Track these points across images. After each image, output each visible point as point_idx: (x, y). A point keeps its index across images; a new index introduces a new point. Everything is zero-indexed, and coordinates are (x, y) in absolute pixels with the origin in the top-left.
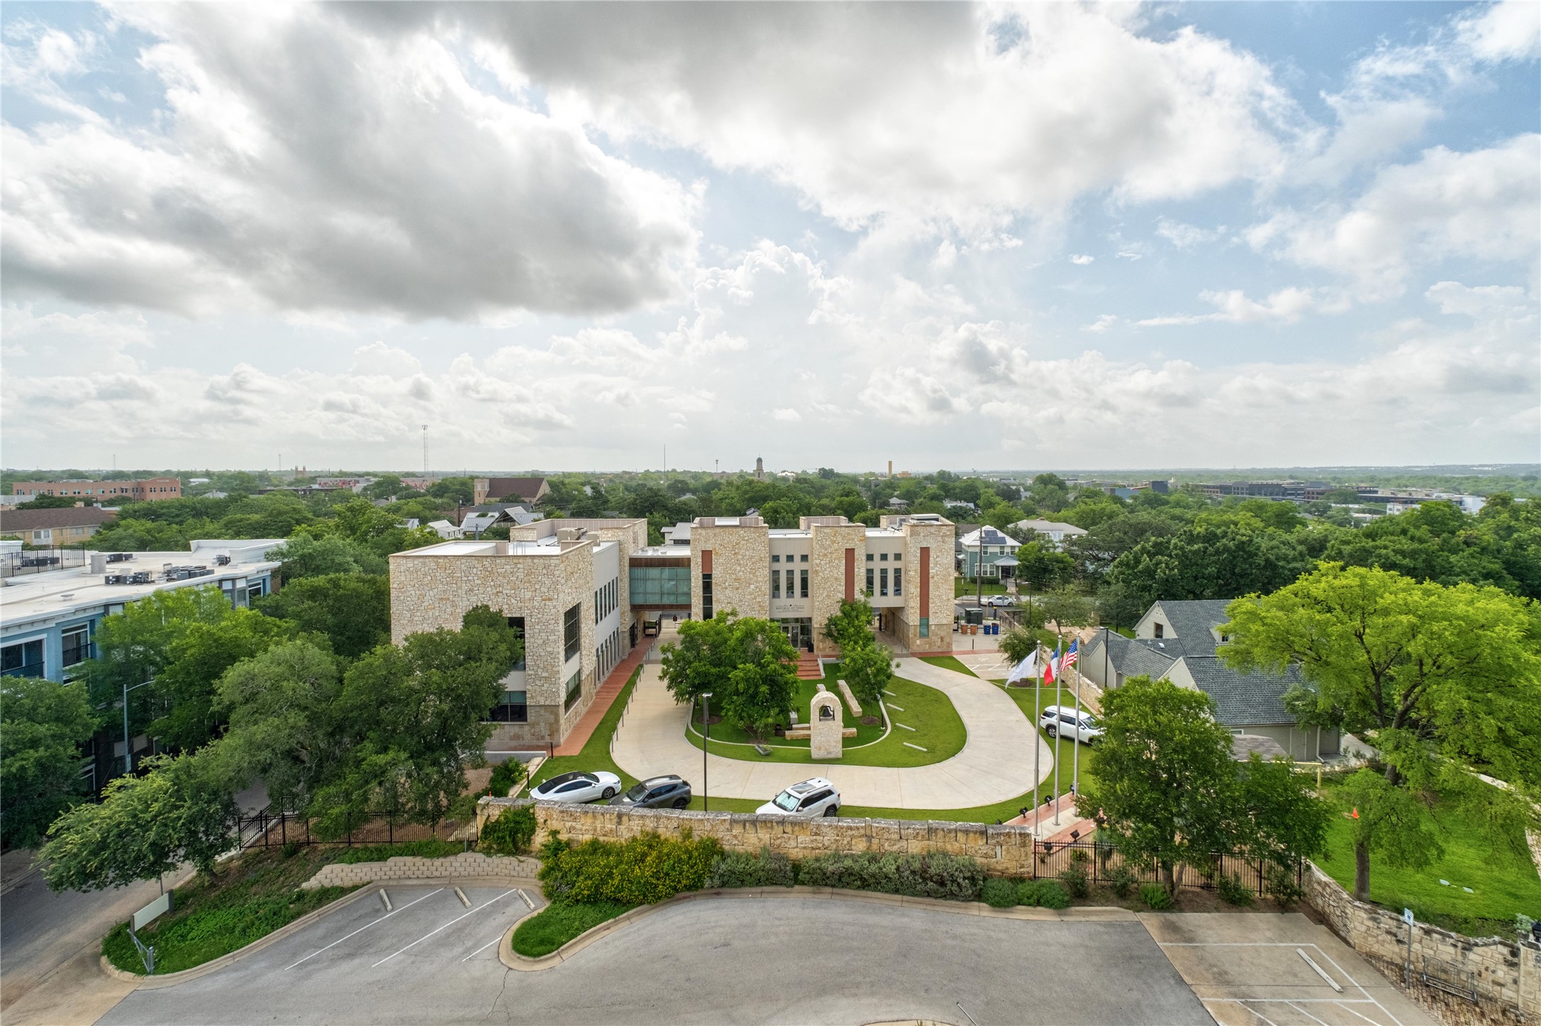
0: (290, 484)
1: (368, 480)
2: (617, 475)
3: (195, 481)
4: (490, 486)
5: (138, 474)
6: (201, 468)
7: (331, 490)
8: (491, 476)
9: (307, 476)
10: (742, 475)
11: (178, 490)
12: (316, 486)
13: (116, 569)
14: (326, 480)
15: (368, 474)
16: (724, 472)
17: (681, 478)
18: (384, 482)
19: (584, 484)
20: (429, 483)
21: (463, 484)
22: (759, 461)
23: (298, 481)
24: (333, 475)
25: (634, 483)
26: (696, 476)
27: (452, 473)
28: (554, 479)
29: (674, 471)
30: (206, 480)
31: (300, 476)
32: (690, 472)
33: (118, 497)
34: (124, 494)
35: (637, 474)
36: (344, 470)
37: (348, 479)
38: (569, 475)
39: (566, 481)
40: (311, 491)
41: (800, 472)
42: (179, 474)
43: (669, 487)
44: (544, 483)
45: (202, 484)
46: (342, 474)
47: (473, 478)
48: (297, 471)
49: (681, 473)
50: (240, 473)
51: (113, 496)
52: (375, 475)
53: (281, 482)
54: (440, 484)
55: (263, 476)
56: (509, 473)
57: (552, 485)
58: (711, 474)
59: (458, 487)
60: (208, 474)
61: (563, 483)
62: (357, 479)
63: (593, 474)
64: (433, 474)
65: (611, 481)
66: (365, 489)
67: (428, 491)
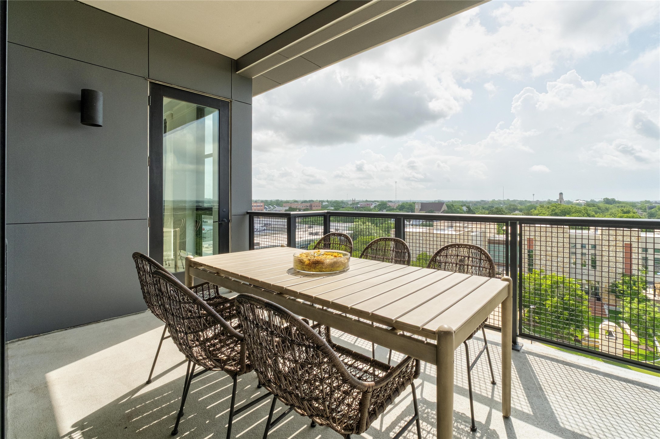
0: (351, 205)
1: (375, 203)
2: (478, 202)
3: (324, 204)
4: (422, 206)
5: (310, 201)
6: (325, 199)
7: (364, 207)
8: (421, 202)
9: (356, 202)
10: (549, 202)
11: (321, 207)
12: (359, 206)
13: (310, 230)
14: (362, 203)
15: (375, 201)
16: (538, 201)
17: (512, 203)
18: (381, 204)
19: (462, 206)
20: (397, 205)
21: (411, 205)
22: (561, 194)
23: (353, 204)
24: (363, 202)
25: (487, 206)
26: (521, 203)
27: (406, 201)
28: (448, 203)
29: (508, 200)
30: (327, 203)
31: (353, 202)
32: (517, 200)
33: (306, 208)
34: (307, 207)
35: (488, 202)
36: (368, 200)
37: (369, 203)
38: (455, 202)
39: (454, 204)
40: (358, 207)
41: (589, 200)
42: (320, 201)
43: (506, 208)
44: (444, 205)
45: (326, 205)
46: (367, 201)
47: (414, 203)
48: (353, 200)
49: (513, 201)
50: (336, 201)
51: (305, 208)
52: (378, 202)
53: (348, 204)
54: (401, 205)
55: (342, 202)
56: (428, 201)
57: (448, 206)
58: (530, 202)
59: (408, 206)
60: (327, 201)
61: (452, 205)
62: (372, 203)
63: (466, 202)
64: (398, 202)
65: (475, 205)
66: (375, 207)
67: (397, 208)
